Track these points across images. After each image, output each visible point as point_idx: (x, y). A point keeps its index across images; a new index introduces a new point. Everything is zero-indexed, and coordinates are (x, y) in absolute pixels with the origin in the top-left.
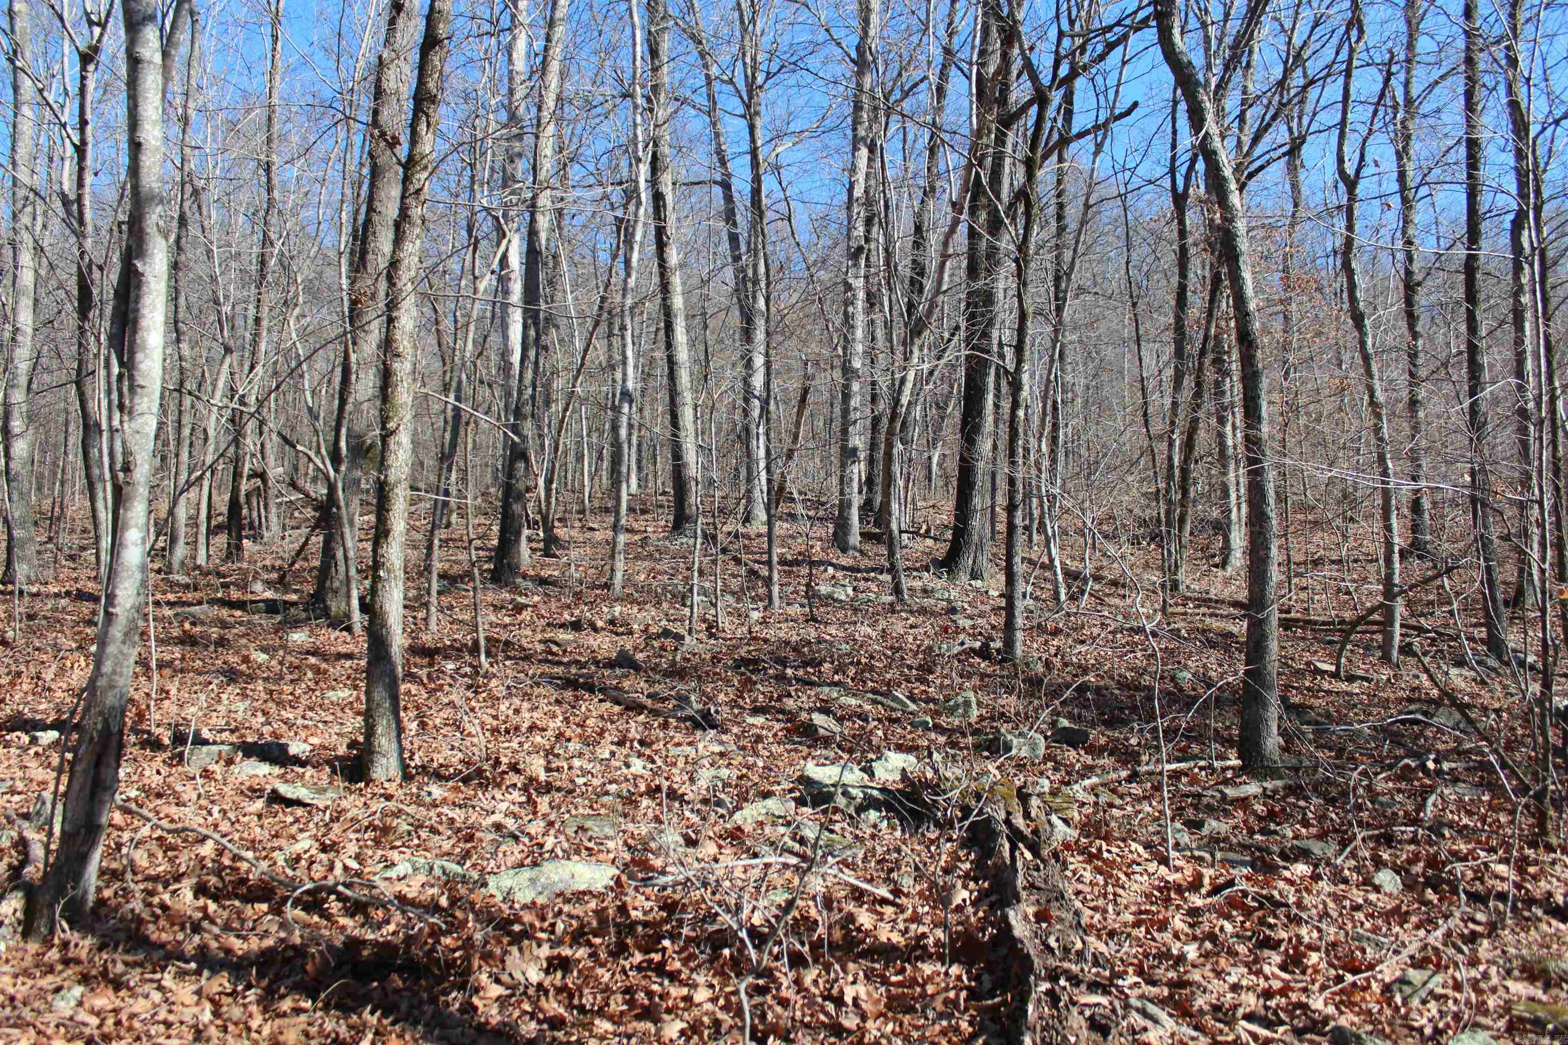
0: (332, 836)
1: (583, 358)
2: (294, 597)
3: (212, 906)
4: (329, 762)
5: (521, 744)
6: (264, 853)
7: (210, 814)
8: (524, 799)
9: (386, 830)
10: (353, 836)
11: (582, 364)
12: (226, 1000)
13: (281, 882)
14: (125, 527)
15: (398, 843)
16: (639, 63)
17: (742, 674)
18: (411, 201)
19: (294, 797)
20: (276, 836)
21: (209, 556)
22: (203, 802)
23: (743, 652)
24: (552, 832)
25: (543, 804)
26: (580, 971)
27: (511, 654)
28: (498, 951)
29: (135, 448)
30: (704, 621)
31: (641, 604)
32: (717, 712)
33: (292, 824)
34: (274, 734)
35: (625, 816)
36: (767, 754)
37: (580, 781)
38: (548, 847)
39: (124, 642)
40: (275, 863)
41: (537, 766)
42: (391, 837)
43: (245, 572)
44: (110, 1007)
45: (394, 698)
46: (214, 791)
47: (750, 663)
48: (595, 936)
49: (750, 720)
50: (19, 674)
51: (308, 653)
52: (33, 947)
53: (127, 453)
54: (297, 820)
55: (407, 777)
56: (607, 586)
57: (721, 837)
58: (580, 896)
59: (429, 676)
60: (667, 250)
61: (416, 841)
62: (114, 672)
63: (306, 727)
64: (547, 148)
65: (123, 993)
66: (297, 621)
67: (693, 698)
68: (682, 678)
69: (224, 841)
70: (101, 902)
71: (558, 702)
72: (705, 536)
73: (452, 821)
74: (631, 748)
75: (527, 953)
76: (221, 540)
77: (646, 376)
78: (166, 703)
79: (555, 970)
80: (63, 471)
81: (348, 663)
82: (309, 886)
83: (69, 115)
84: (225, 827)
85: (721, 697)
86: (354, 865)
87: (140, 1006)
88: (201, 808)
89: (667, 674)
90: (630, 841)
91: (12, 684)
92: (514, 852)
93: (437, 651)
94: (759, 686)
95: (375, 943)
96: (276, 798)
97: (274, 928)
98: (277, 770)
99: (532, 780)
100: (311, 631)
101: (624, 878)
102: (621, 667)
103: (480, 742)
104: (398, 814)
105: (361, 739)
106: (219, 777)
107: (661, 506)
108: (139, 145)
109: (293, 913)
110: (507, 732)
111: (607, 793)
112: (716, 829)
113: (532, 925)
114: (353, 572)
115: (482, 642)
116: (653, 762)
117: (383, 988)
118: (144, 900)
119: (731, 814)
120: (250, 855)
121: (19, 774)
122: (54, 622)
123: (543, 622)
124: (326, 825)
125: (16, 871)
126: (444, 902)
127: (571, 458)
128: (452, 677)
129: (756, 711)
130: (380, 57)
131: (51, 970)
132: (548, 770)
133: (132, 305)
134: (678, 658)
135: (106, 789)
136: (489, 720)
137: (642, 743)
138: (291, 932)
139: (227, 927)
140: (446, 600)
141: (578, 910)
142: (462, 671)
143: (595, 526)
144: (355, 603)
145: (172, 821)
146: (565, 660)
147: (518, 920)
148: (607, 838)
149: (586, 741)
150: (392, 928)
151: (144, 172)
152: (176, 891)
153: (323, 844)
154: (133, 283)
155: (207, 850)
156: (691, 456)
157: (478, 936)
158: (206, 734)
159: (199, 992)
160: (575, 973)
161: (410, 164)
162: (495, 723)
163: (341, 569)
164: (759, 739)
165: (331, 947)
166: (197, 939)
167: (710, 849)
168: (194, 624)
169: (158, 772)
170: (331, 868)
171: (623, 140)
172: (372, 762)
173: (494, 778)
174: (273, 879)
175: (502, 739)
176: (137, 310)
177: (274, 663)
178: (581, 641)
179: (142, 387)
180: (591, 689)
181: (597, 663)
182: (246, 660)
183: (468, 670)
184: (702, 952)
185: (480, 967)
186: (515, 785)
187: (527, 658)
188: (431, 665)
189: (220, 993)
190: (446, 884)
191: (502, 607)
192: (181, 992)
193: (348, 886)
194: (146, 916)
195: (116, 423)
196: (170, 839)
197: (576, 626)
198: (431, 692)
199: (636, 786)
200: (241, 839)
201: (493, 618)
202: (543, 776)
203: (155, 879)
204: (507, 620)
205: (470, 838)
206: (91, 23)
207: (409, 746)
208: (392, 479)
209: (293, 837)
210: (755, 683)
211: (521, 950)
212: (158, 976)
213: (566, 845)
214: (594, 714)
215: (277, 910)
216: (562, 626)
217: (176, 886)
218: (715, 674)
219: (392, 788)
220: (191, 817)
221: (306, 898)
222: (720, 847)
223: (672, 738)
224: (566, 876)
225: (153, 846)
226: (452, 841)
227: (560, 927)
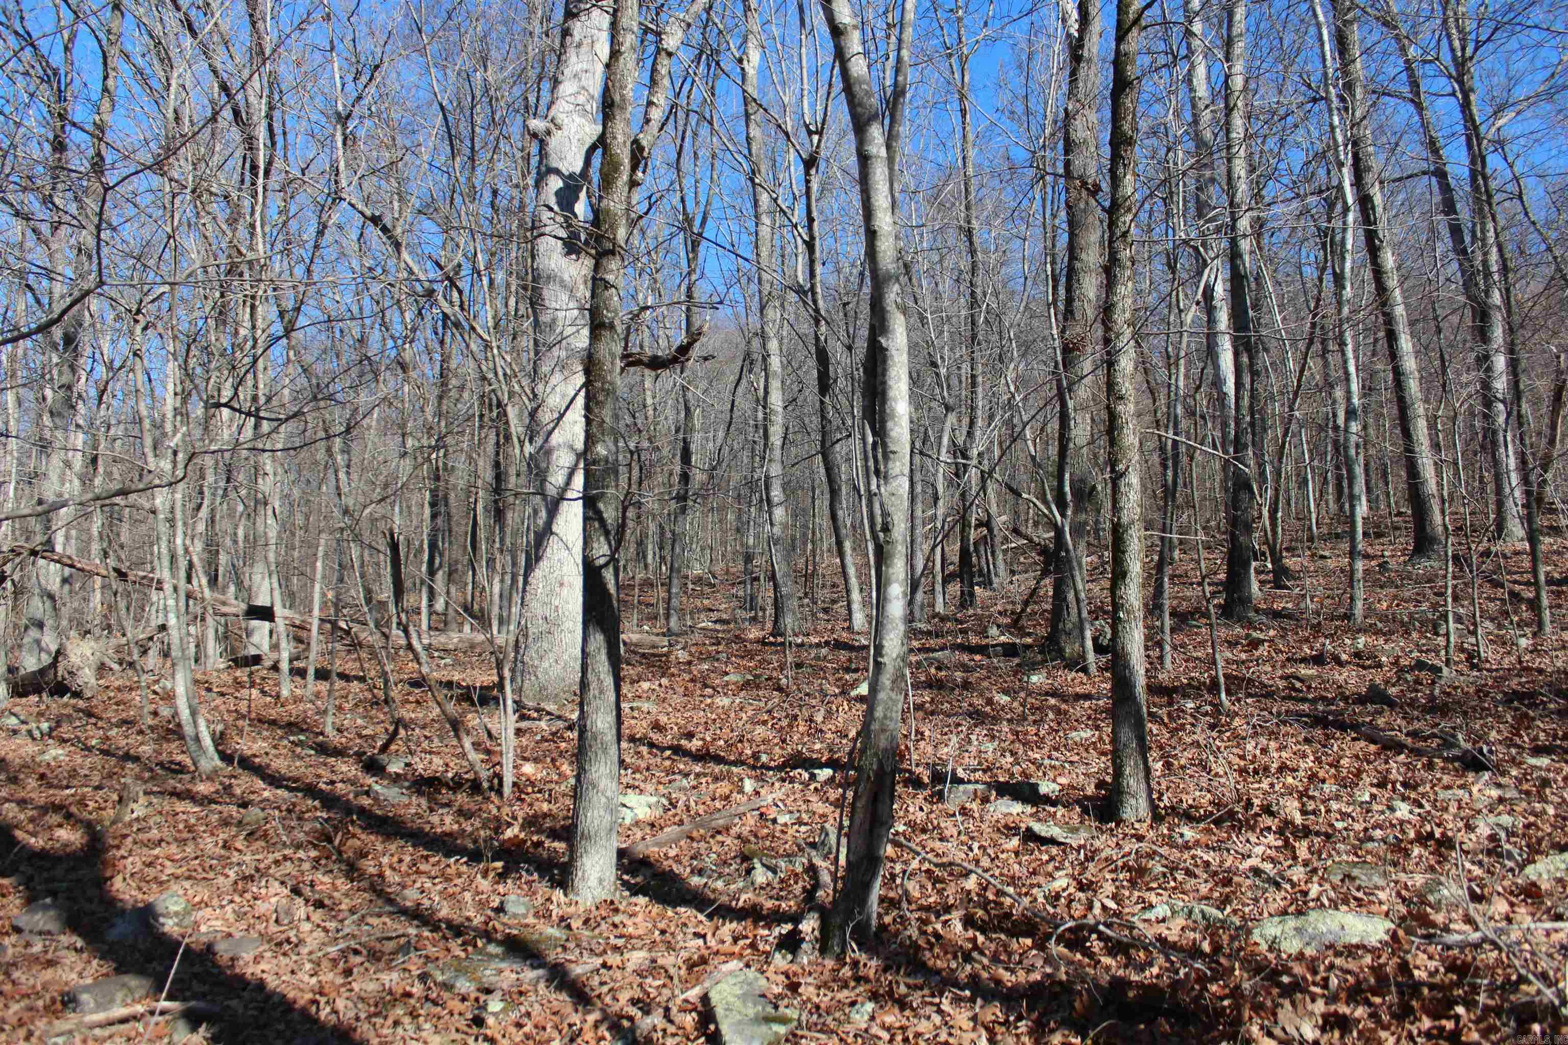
0: (1088, 875)
1: (1299, 381)
2: (1029, 640)
3: (981, 939)
4: (1078, 802)
5: (1272, 785)
6: (1024, 890)
7: (971, 849)
8: (1280, 843)
9: (1142, 871)
10: (1108, 876)
11: (1299, 386)
12: (998, 1028)
13: (1043, 919)
14: (888, 583)
15: (1154, 885)
16: (1329, 62)
17: (1516, 709)
18: (1119, 245)
19: (1048, 835)
20: (1034, 873)
21: (945, 603)
22: (963, 838)
23: (1514, 683)
24: (1315, 879)
25: (1302, 849)
26: (1360, 1032)
27: (1252, 691)
28: (1269, 1003)
29: (891, 510)
30: (1462, 650)
31: (1387, 635)
32: (1490, 752)
33: (1047, 862)
34: (1024, 773)
35: (1395, 864)
36: (1557, 799)
37: (1339, 825)
38: (1313, 894)
39: (892, 690)
40: (1036, 899)
41: (1291, 808)
42: (1147, 878)
43: (979, 618)
44: (897, 1025)
45: (1141, 739)
46: (972, 828)
47: (1527, 697)
48: (1375, 994)
49: (1533, 761)
50: (795, 717)
51: (1047, 694)
52: (830, 963)
53: (885, 514)
54: (1052, 859)
55: (1157, 818)
56: (1348, 616)
57: (1512, 893)
58: (1352, 950)
59: (1169, 715)
60: (1381, 254)
61: (1172, 884)
62: (885, 717)
63: (1054, 767)
64: (1240, 168)
65: (907, 1013)
66: (1034, 664)
67: (1460, 736)
68: (1444, 715)
69: (987, 875)
70: (883, 927)
71: (1307, 741)
72: (1456, 558)
73: (1207, 864)
74: (1394, 790)
75: (1300, 1008)
76: (955, 588)
77: (1368, 390)
78: (922, 743)
79: (1332, 1029)
80: (814, 533)
81: (1087, 704)
82: (1071, 924)
83: (798, 216)
84: (985, 862)
85: (1493, 735)
86: (1112, 905)
87: (923, 1026)
88: (962, 843)
89: (1426, 710)
90: (1403, 892)
91: (790, 726)
92: (1277, 899)
93: (1175, 690)
94: (1539, 723)
95: (1140, 985)
96: (1030, 836)
97: (1039, 963)
98: (1029, 809)
99: (1287, 823)
100: (1048, 673)
101: (1401, 933)
102: (1372, 703)
103: (1228, 784)
104: (1151, 855)
105: (1109, 779)
106: (977, 815)
107: (1397, 528)
108: (875, 232)
109: (1056, 949)
110: (1256, 772)
111: (1371, 839)
112: (1506, 883)
113: (1304, 978)
114: (1085, 614)
115: (1222, 680)
116: (1421, 806)
117: (1152, 1033)
118: (919, 929)
119: (1522, 867)
120: (1011, 890)
121: (804, 807)
122: (818, 671)
123: (1282, 657)
124: (1082, 864)
125: (810, 894)
126: (1206, 947)
127: (1293, 485)
128: (1192, 715)
129: (1538, 751)
130: (1066, 110)
131: (845, 986)
132: (1304, 812)
133: (879, 378)
134: (1437, 692)
135: (882, 824)
136: (1236, 760)
137: (1405, 785)
138: (1057, 969)
139: (995, 959)
140: (1179, 638)
141: (1352, 965)
142: (1203, 710)
143: (1327, 553)
144: (1089, 644)
145: (937, 855)
146: (1310, 696)
147: (1288, 971)
148: (1377, 888)
149: (1343, 783)
150: (1155, 970)
151: (880, 256)
152: (946, 921)
153: (1080, 883)
154: (879, 358)
155: (971, 883)
156: (1428, 471)
157: (1246, 985)
158: (961, 773)
159: (974, 1018)
160: (1355, 1034)
161: (1114, 210)
162: (1242, 763)
163: (1074, 611)
164: (1545, 783)
165: (1097, 986)
166: (968, 968)
167: (1501, 907)
168: (939, 669)
169: (921, 809)
170: (1090, 907)
171: (1319, 147)
172: (1122, 802)
173: (1247, 821)
174: (1035, 915)
175: (1251, 779)
176: (884, 383)
177: (1015, 704)
178: (1325, 677)
179: (894, 453)
180: (1343, 727)
181: (1345, 699)
182: (990, 702)
183: (1208, 708)
184: (1504, 1025)
185: (1251, 1018)
186: (1269, 829)
187: (1269, 695)
188: (1170, 704)
189: (994, 1022)
190: (1206, 929)
191: (1237, 643)
192: (958, 1017)
193: (1108, 926)
194: (921, 942)
195: (874, 487)
196: (937, 872)
197: (1318, 660)
198: (1173, 732)
199: (1403, 831)
200: (1001, 874)
201: (1230, 655)
202: (1298, 819)
203: (928, 909)
204: (1244, 656)
205: (1227, 882)
206: (810, 133)
207: (1156, 787)
208: (1125, 520)
209: (1051, 875)
210: (1533, 719)
211: (1293, 1004)
212: (937, 1000)
213: (1332, 894)
214: (1348, 753)
215: (1041, 946)
216: (1303, 660)
217: (947, 917)
218: (1483, 709)
219: (1142, 828)
220: (954, 852)
221: (1067, 935)
222: (1512, 905)
223: (1440, 780)
224: (1335, 927)
225: (923, 878)
226: (1209, 885)
227: (1334, 982)
